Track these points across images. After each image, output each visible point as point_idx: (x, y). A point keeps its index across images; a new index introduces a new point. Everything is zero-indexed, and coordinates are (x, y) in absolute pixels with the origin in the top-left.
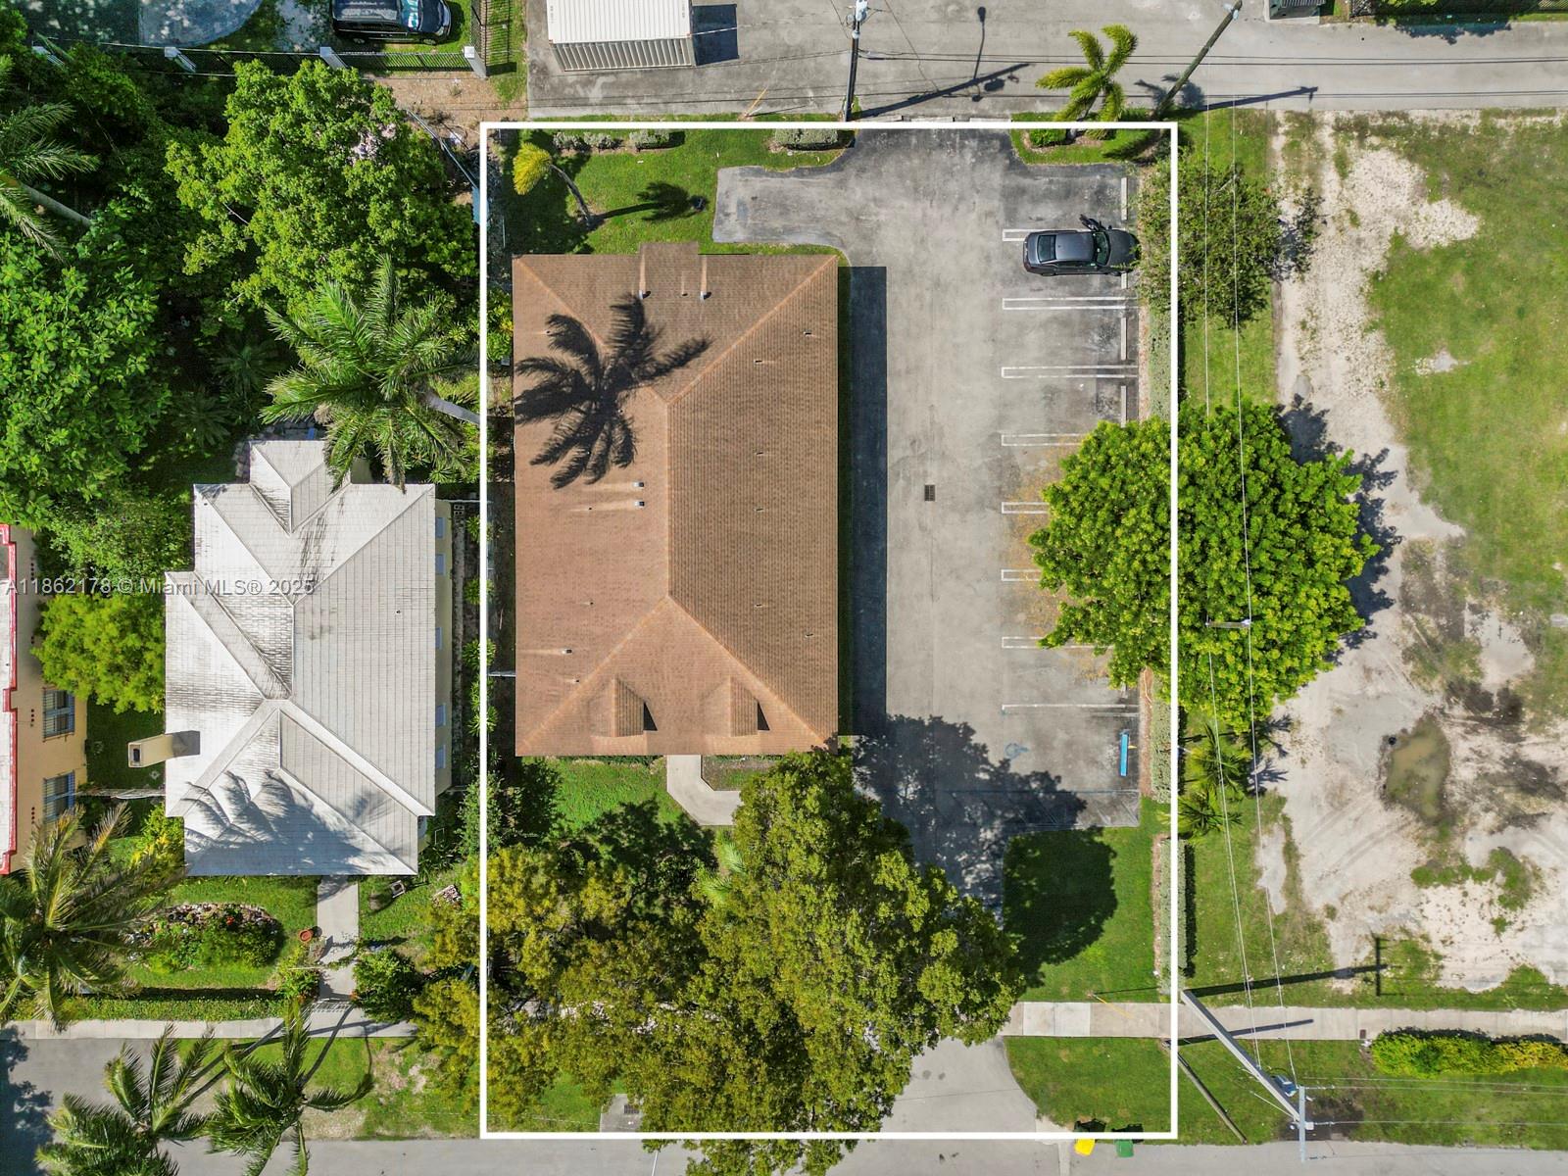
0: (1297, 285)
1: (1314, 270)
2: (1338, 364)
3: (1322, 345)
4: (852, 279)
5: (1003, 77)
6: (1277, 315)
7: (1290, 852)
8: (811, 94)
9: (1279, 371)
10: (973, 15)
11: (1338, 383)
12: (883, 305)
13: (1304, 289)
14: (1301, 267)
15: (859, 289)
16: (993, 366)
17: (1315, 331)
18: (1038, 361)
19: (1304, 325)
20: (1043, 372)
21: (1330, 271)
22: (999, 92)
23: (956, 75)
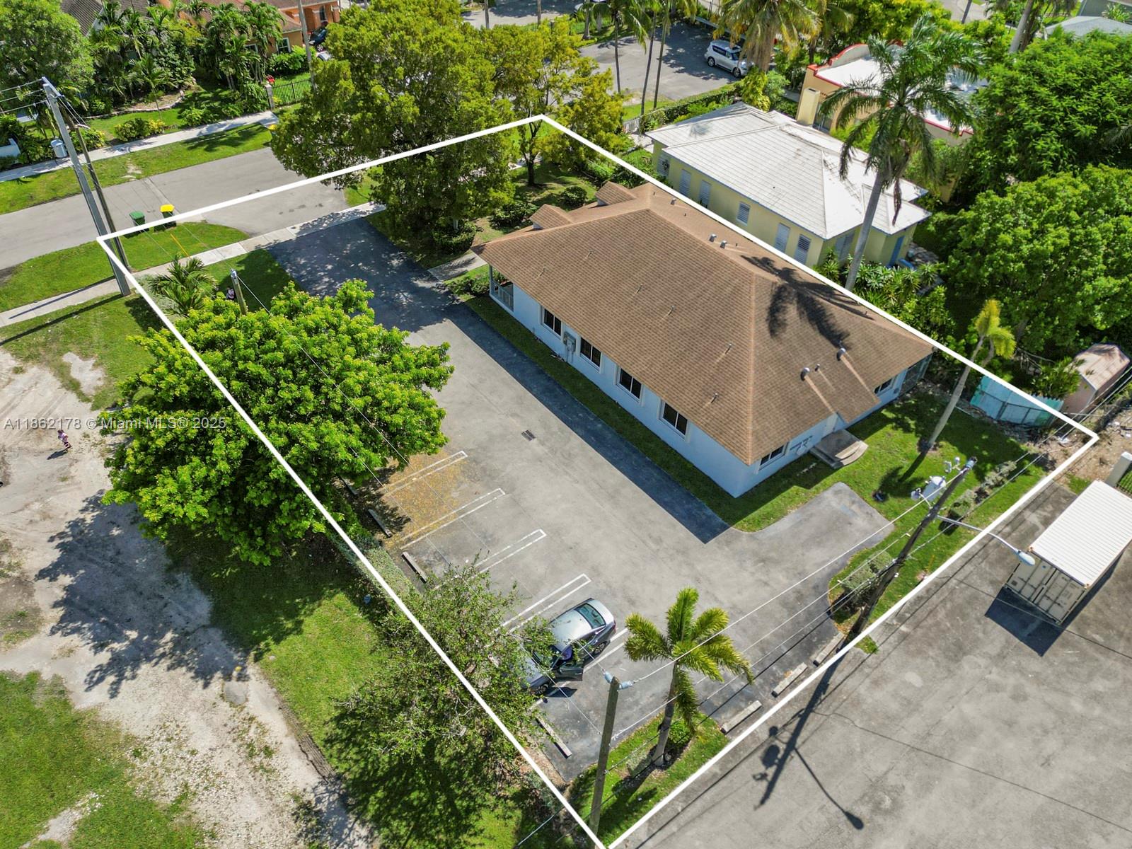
0: (300, 789)
1: (286, 817)
2: (203, 740)
3: (234, 746)
4: (720, 520)
5: (771, 771)
6: (305, 742)
7: (74, 386)
8: (903, 628)
9: (272, 692)
10: (861, 811)
11: (193, 720)
12: (680, 518)
13: (288, 788)
14: (305, 810)
15: (709, 517)
16: (555, 532)
17: (251, 755)
18: (520, 556)
19: (268, 752)
20: (509, 551)
21: (267, 829)
22: (760, 753)
23: (814, 738)
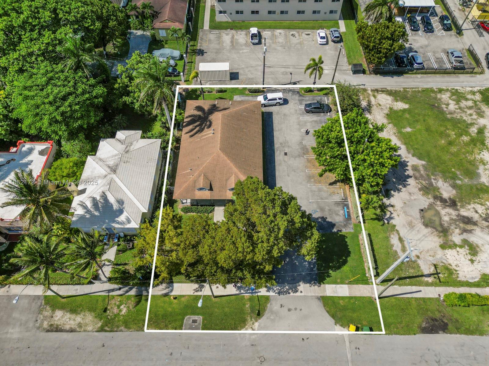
7: (401, 240)
21: (377, 113)
